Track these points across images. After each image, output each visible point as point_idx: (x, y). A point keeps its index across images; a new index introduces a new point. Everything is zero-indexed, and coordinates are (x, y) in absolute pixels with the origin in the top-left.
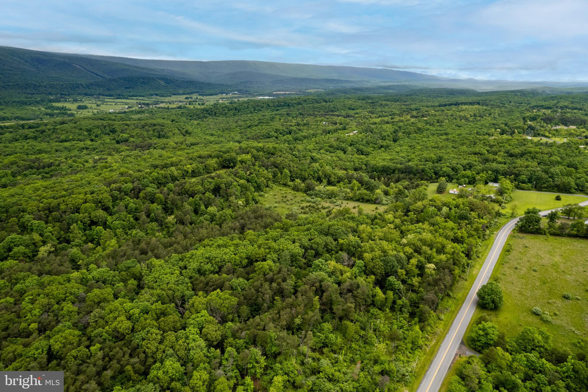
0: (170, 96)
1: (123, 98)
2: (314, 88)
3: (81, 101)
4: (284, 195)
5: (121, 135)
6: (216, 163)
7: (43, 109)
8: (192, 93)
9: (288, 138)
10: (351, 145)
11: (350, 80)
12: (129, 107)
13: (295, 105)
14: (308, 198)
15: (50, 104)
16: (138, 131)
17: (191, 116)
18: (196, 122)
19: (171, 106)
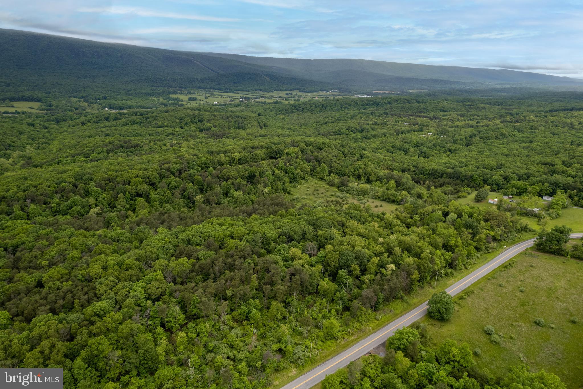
0: (272, 92)
1: (230, 92)
2: (417, 89)
3: (194, 93)
4: (317, 188)
5: (206, 124)
6: (264, 153)
7: (161, 100)
8: (294, 90)
9: (357, 136)
10: (416, 146)
11: (461, 81)
12: (232, 101)
13: (385, 105)
14: (338, 194)
15: (168, 96)
16: (221, 121)
17: (280, 111)
18: (281, 117)
19: (268, 101)
